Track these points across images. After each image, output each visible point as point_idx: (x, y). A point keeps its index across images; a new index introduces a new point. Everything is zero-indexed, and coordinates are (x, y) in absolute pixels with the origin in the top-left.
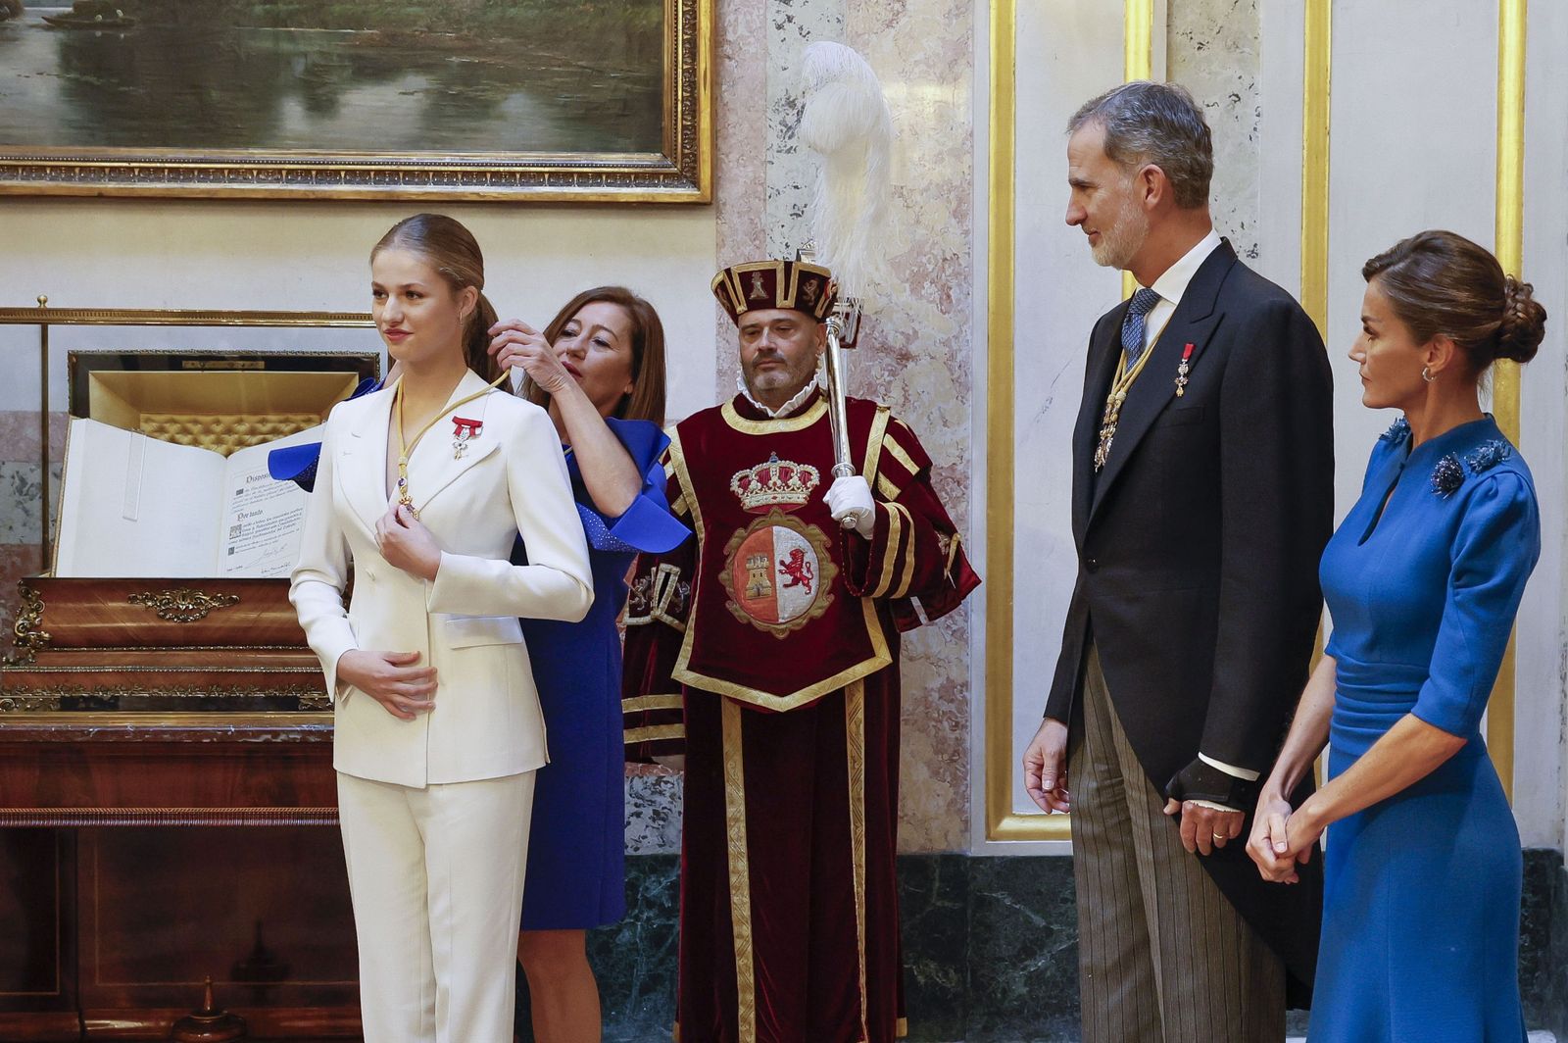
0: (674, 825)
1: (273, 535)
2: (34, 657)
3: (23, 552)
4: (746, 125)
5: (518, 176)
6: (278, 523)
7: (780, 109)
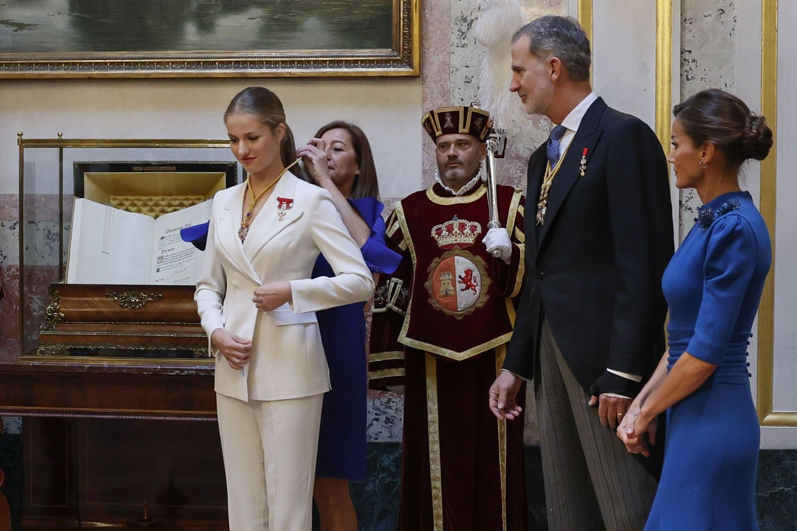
0: (397, 426)
1: (180, 262)
2: (56, 326)
3: (49, 270)
4: (439, 32)
5: (312, 63)
6: (183, 255)
7: (458, 23)
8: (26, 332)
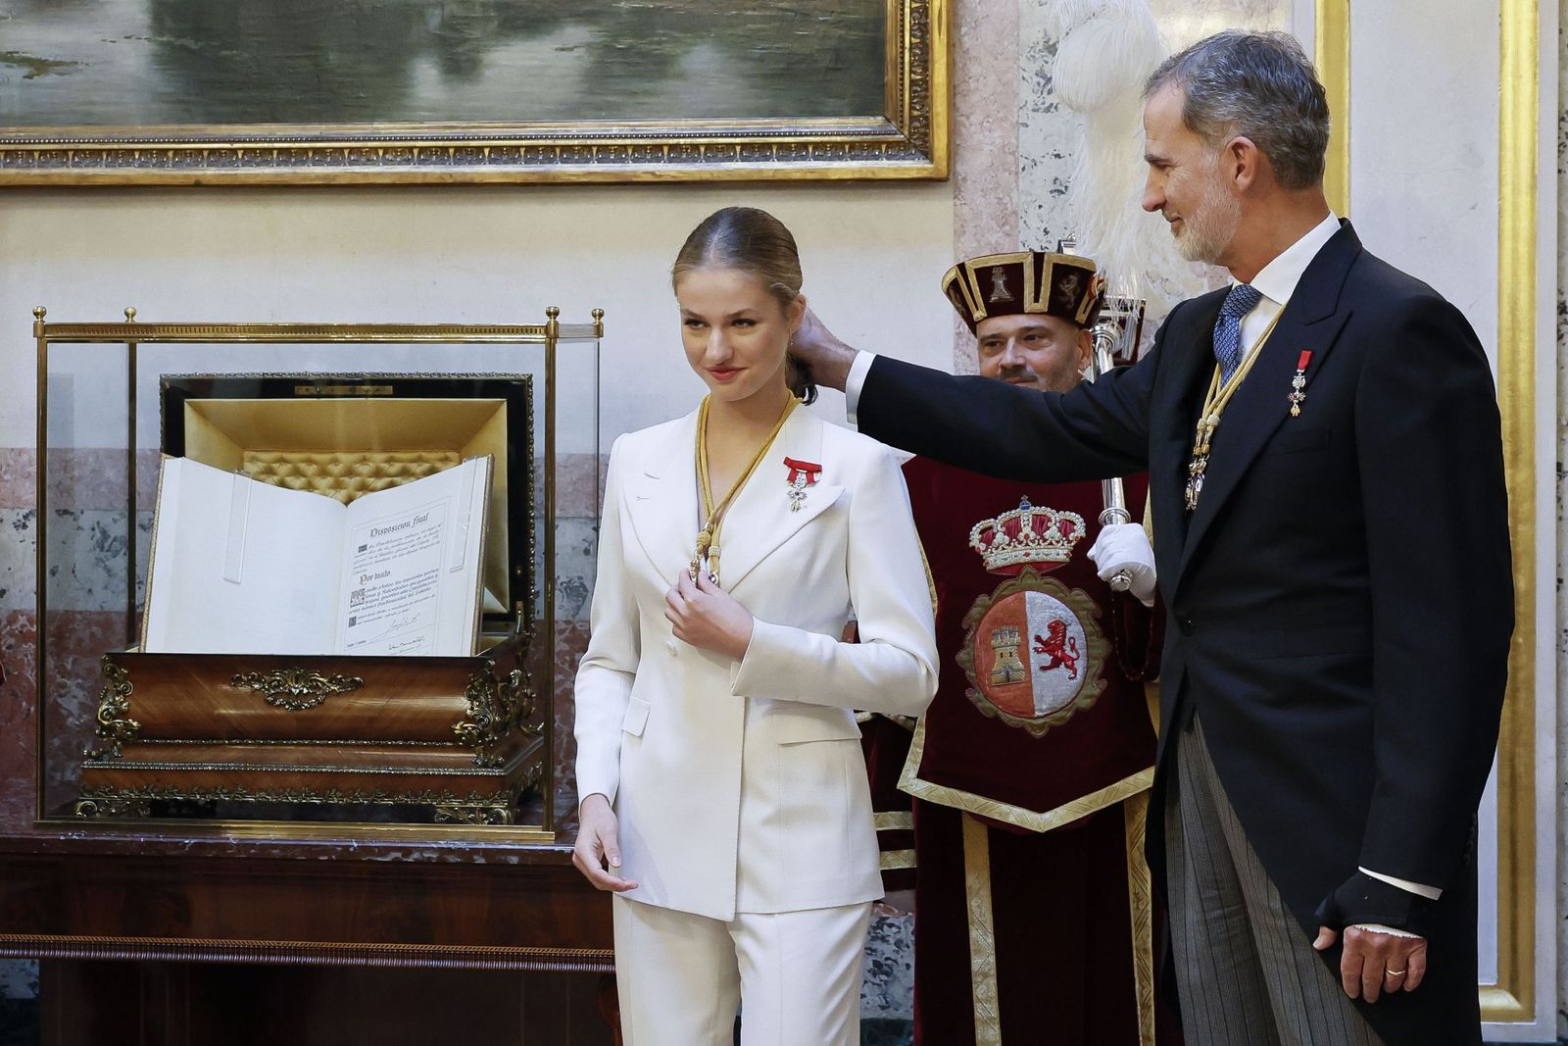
0: (900, 981)
1: (403, 602)
2: (119, 750)
3: (105, 620)
4: (992, 79)
5: (702, 149)
6: (408, 588)
7: (1037, 56)
8: (50, 763)
